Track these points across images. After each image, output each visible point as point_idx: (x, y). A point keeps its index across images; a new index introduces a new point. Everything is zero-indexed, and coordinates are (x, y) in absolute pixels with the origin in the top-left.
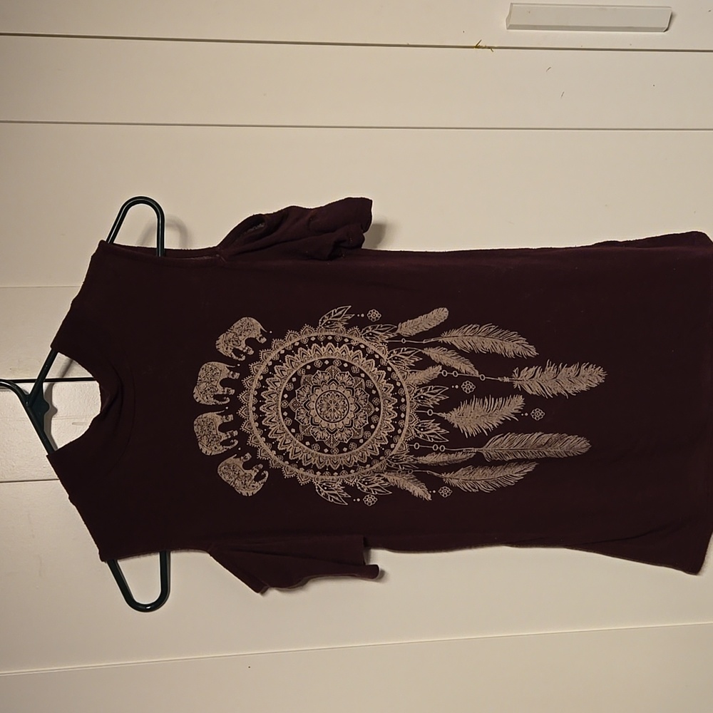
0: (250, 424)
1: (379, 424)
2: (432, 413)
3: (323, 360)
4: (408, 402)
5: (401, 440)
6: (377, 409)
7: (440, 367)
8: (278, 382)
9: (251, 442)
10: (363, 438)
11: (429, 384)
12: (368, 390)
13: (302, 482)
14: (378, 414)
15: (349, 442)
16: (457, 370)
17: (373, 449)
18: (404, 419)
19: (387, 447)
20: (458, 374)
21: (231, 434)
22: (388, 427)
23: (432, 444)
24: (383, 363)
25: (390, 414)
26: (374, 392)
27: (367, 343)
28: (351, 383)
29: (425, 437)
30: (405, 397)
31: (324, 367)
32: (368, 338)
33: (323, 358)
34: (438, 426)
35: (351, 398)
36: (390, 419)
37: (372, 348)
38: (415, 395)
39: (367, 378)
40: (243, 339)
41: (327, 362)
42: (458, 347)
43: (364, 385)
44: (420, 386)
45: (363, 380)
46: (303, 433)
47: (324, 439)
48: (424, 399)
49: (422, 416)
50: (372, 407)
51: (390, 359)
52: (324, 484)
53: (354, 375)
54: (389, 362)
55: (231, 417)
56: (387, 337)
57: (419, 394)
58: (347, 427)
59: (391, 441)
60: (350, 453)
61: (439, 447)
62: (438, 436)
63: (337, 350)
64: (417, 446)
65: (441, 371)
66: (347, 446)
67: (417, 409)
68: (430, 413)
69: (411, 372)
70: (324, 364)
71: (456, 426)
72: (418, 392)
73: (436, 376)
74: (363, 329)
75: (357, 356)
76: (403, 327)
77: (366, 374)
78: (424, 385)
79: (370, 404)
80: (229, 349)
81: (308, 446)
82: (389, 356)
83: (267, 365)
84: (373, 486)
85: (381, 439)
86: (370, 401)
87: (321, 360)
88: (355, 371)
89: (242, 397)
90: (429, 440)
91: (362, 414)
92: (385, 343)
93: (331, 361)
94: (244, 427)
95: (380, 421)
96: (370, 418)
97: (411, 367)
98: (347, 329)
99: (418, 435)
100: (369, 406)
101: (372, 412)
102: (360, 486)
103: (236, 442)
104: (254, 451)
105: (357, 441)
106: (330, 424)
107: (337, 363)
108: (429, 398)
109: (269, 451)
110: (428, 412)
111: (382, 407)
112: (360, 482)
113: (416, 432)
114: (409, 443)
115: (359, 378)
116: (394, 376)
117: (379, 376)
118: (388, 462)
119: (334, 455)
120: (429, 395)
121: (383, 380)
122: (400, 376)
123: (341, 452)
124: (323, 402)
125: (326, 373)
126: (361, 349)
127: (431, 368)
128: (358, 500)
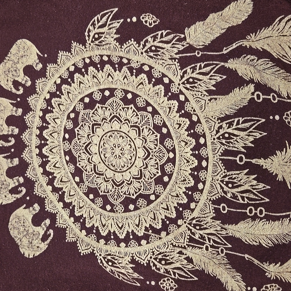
0: (34, 169)
1: (175, 175)
2: (245, 160)
3: (102, 91)
4: (209, 143)
5: (203, 198)
6: (171, 155)
7: (252, 87)
8: (58, 118)
9: (38, 191)
10: (154, 193)
11: (236, 115)
12: (157, 128)
13: (83, 250)
14: (172, 161)
15: (137, 198)
16: (275, 92)
17: (168, 209)
18: (206, 168)
19: (186, 206)
20: (277, 99)
21: (18, 181)
22: (185, 180)
23: (245, 206)
24: (174, 89)
25: (188, 162)
26: (164, 130)
27: (151, 62)
28: (136, 120)
29: (234, 196)
30: (204, 136)
31: (104, 100)
32: (151, 54)
33: (102, 87)
34: (254, 179)
35: (137, 139)
36: (188, 169)
37: (159, 69)
38: (218, 132)
39: (155, 112)
40: (21, 67)
41: (107, 93)
42: (274, 54)
43: (151, 121)
44: (222, 120)
45: (150, 115)
46: (86, 183)
47: (108, 192)
48: (229, 138)
49: (230, 166)
50: (165, 151)
51: (183, 83)
52: (109, 257)
53: (139, 109)
54: (181, 87)
55: (16, 161)
56: (176, 50)
57: (222, 132)
58: (136, 178)
59: (191, 199)
60: (138, 212)
61: (256, 210)
62: (254, 194)
63: (117, 75)
64: (224, 209)
65: (253, 94)
66: (134, 202)
67: (223, 155)
68: (241, 159)
69: (210, 100)
70: (104, 96)
71: (280, 178)
72: (221, 127)
73: (245, 103)
74: (142, 43)
75: (142, 83)
76: (192, 33)
77: (153, 108)
78: (227, 117)
79: (162, 147)
80: (9, 81)
81: (91, 200)
82: (182, 77)
83: (45, 99)
84: (173, 266)
85: (177, 196)
86: (162, 143)
87: (100, 90)
88: (140, 103)
89: (25, 136)
90: (241, 201)
91: (153, 162)
92: (175, 59)
93: (112, 91)
94: (29, 174)
95: (176, 171)
96: (162, 167)
97: (210, 92)
98: (121, 44)
99: (225, 193)
100: (160, 151)
101: (165, 159)
102: (155, 265)
103: (24, 190)
104: (41, 201)
105: (146, 197)
106: (117, 174)
107: (119, 94)
108: (237, 136)
109: (56, 202)
110: (238, 159)
111: (177, 151)
112: (156, 259)
113: (222, 188)
114: (214, 202)
115: (145, 113)
116: (188, 107)
117: (170, 108)
118: (189, 229)
119: (118, 215)
120: (236, 132)
121: (174, 113)
122: (196, 107)
123: (127, 210)
124: (106, 146)
125: (106, 108)
126: (145, 72)
127: (237, 90)
128: (153, 283)
